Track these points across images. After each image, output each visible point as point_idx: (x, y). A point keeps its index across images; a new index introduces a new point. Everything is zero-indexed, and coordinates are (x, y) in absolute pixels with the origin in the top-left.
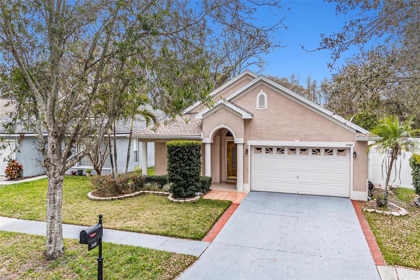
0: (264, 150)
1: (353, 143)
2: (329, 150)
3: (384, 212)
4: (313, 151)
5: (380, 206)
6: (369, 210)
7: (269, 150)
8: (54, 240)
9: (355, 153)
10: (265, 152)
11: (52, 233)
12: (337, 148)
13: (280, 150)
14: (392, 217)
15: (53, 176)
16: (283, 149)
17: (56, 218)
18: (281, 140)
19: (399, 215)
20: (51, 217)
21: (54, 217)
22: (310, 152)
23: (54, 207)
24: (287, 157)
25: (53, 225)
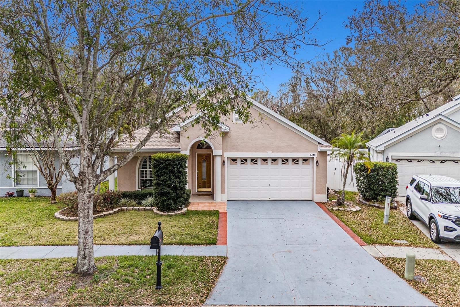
0: (239, 161)
1: (316, 154)
2: (296, 160)
3: (346, 209)
4: (283, 161)
5: (340, 205)
6: (334, 208)
7: (244, 161)
8: (88, 255)
9: (317, 162)
10: (240, 163)
11: (86, 249)
12: (302, 158)
13: (254, 161)
14: (352, 213)
15: (88, 190)
16: (257, 160)
17: (90, 233)
18: (255, 152)
19: (356, 210)
20: (85, 232)
21: (88, 232)
22: (280, 161)
23: (88, 221)
24: (260, 167)
25: (86, 241)
